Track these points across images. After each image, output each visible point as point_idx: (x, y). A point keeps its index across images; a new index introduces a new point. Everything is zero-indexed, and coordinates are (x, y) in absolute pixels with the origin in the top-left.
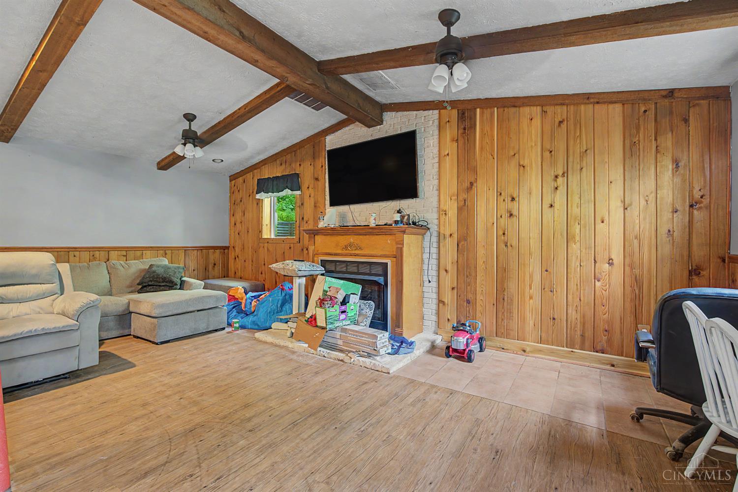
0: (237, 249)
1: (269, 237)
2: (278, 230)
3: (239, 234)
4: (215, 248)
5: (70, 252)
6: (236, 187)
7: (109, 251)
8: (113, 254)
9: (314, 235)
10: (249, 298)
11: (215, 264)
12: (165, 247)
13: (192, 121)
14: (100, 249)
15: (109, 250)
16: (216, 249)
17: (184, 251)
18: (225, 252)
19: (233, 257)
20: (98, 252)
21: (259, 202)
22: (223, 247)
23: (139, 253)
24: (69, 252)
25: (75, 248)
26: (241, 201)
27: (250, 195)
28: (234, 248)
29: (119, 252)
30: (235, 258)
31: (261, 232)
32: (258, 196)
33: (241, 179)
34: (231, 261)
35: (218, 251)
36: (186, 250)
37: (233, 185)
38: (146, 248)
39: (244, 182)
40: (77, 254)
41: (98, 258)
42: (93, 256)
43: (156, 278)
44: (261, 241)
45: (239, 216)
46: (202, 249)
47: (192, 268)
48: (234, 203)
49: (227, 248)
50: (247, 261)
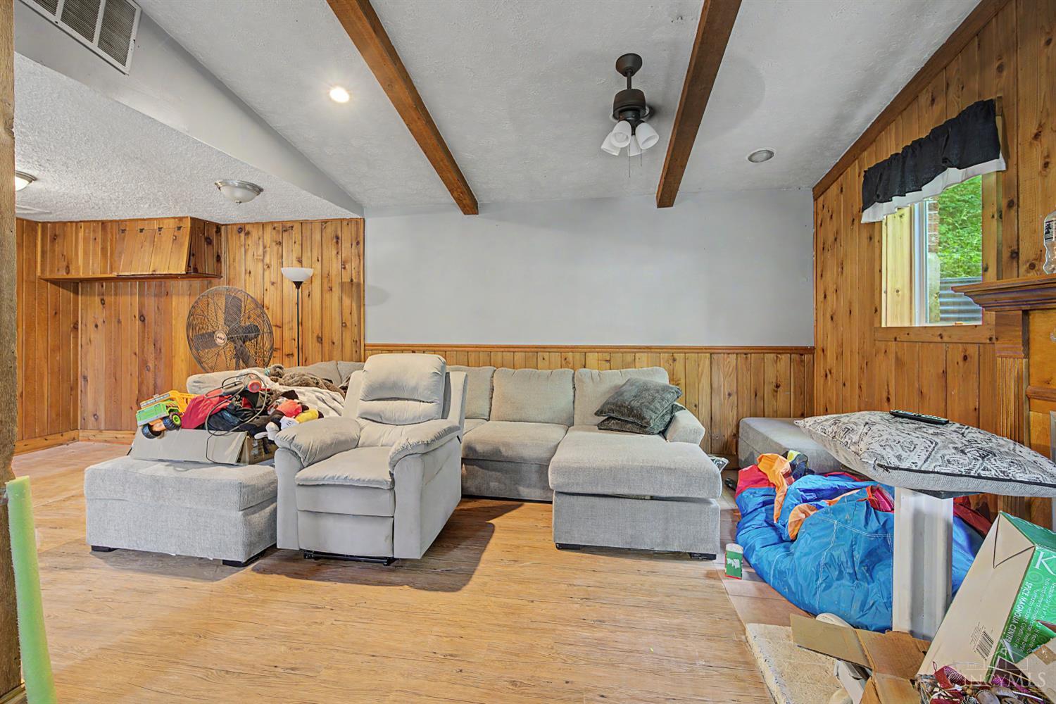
0: (829, 353)
1: (906, 324)
2: (942, 304)
3: (832, 318)
4: (778, 351)
5: (539, 353)
6: (826, 209)
7: (585, 353)
8: (592, 357)
9: (1026, 313)
10: (795, 494)
11: (778, 386)
12: (672, 348)
13: (633, 73)
14: (573, 348)
15: (585, 350)
16: (780, 353)
17: (708, 355)
18: (803, 361)
19: (823, 373)
20: (571, 354)
21: (874, 229)
22: (797, 348)
23: (629, 357)
24: (537, 352)
25: (544, 347)
26: (836, 239)
27: (853, 220)
28: (823, 351)
29: (600, 354)
30: (826, 376)
31: (877, 310)
32: (867, 217)
33: (834, 189)
34: (819, 381)
35: (785, 358)
36: (712, 351)
37: (820, 206)
38: (640, 348)
39: (842, 191)
40: (546, 355)
41: (572, 363)
42: (566, 359)
43: (620, 407)
44: (878, 335)
45: (830, 276)
46: (745, 352)
47: (725, 390)
48: (821, 248)
49: (811, 350)
50: (848, 384)
